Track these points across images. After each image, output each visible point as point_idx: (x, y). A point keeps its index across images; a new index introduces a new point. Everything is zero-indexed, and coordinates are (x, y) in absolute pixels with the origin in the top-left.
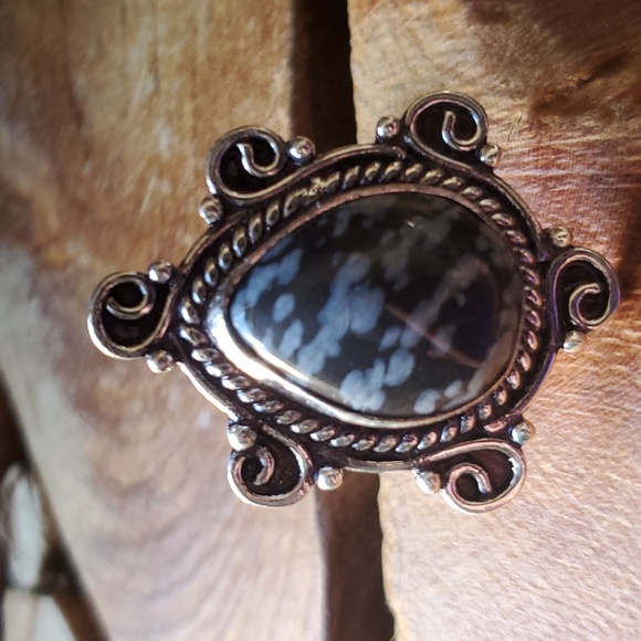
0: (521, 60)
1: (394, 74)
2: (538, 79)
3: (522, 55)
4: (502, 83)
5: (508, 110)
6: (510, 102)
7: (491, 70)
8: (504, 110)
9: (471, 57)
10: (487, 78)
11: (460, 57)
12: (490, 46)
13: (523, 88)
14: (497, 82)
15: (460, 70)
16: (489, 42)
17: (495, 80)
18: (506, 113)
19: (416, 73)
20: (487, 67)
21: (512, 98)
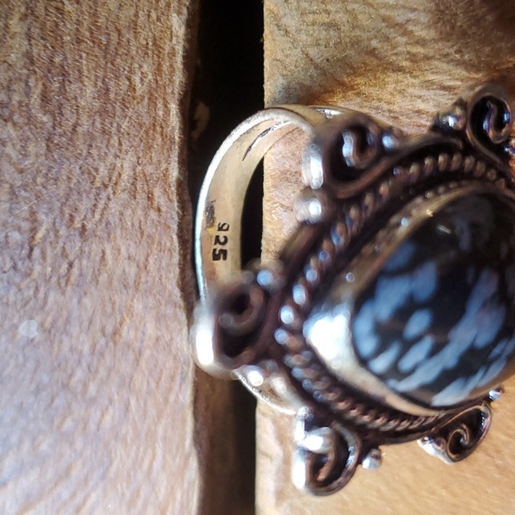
0: (469, 32)
1: (328, 12)
2: (488, 56)
3: (470, 27)
4: (456, 52)
5: (462, 80)
6: (464, 73)
7: (445, 37)
8: (457, 79)
9: (424, 18)
10: (440, 44)
11: (412, 16)
12: (442, 12)
13: (476, 62)
14: (452, 51)
15: (410, 28)
16: (442, 8)
17: (450, 48)
18: (459, 83)
19: (355, 18)
20: (441, 32)
21: (467, 69)
